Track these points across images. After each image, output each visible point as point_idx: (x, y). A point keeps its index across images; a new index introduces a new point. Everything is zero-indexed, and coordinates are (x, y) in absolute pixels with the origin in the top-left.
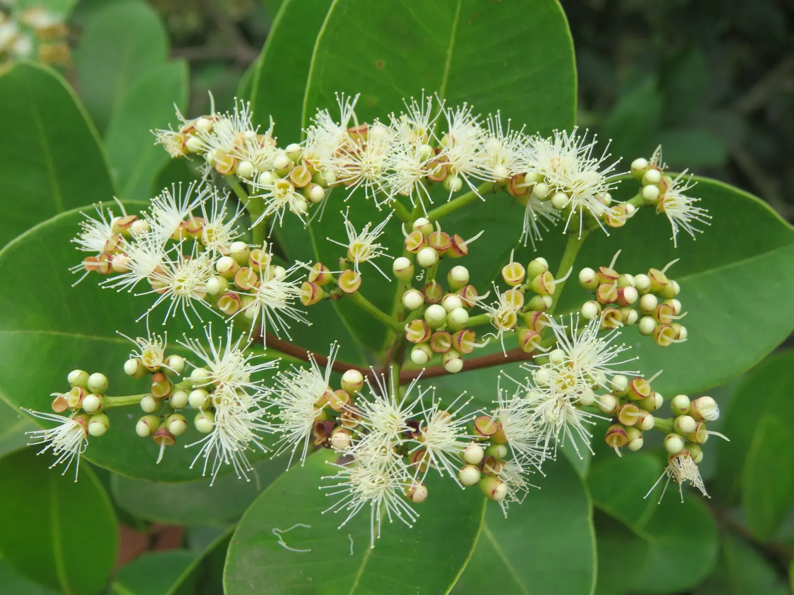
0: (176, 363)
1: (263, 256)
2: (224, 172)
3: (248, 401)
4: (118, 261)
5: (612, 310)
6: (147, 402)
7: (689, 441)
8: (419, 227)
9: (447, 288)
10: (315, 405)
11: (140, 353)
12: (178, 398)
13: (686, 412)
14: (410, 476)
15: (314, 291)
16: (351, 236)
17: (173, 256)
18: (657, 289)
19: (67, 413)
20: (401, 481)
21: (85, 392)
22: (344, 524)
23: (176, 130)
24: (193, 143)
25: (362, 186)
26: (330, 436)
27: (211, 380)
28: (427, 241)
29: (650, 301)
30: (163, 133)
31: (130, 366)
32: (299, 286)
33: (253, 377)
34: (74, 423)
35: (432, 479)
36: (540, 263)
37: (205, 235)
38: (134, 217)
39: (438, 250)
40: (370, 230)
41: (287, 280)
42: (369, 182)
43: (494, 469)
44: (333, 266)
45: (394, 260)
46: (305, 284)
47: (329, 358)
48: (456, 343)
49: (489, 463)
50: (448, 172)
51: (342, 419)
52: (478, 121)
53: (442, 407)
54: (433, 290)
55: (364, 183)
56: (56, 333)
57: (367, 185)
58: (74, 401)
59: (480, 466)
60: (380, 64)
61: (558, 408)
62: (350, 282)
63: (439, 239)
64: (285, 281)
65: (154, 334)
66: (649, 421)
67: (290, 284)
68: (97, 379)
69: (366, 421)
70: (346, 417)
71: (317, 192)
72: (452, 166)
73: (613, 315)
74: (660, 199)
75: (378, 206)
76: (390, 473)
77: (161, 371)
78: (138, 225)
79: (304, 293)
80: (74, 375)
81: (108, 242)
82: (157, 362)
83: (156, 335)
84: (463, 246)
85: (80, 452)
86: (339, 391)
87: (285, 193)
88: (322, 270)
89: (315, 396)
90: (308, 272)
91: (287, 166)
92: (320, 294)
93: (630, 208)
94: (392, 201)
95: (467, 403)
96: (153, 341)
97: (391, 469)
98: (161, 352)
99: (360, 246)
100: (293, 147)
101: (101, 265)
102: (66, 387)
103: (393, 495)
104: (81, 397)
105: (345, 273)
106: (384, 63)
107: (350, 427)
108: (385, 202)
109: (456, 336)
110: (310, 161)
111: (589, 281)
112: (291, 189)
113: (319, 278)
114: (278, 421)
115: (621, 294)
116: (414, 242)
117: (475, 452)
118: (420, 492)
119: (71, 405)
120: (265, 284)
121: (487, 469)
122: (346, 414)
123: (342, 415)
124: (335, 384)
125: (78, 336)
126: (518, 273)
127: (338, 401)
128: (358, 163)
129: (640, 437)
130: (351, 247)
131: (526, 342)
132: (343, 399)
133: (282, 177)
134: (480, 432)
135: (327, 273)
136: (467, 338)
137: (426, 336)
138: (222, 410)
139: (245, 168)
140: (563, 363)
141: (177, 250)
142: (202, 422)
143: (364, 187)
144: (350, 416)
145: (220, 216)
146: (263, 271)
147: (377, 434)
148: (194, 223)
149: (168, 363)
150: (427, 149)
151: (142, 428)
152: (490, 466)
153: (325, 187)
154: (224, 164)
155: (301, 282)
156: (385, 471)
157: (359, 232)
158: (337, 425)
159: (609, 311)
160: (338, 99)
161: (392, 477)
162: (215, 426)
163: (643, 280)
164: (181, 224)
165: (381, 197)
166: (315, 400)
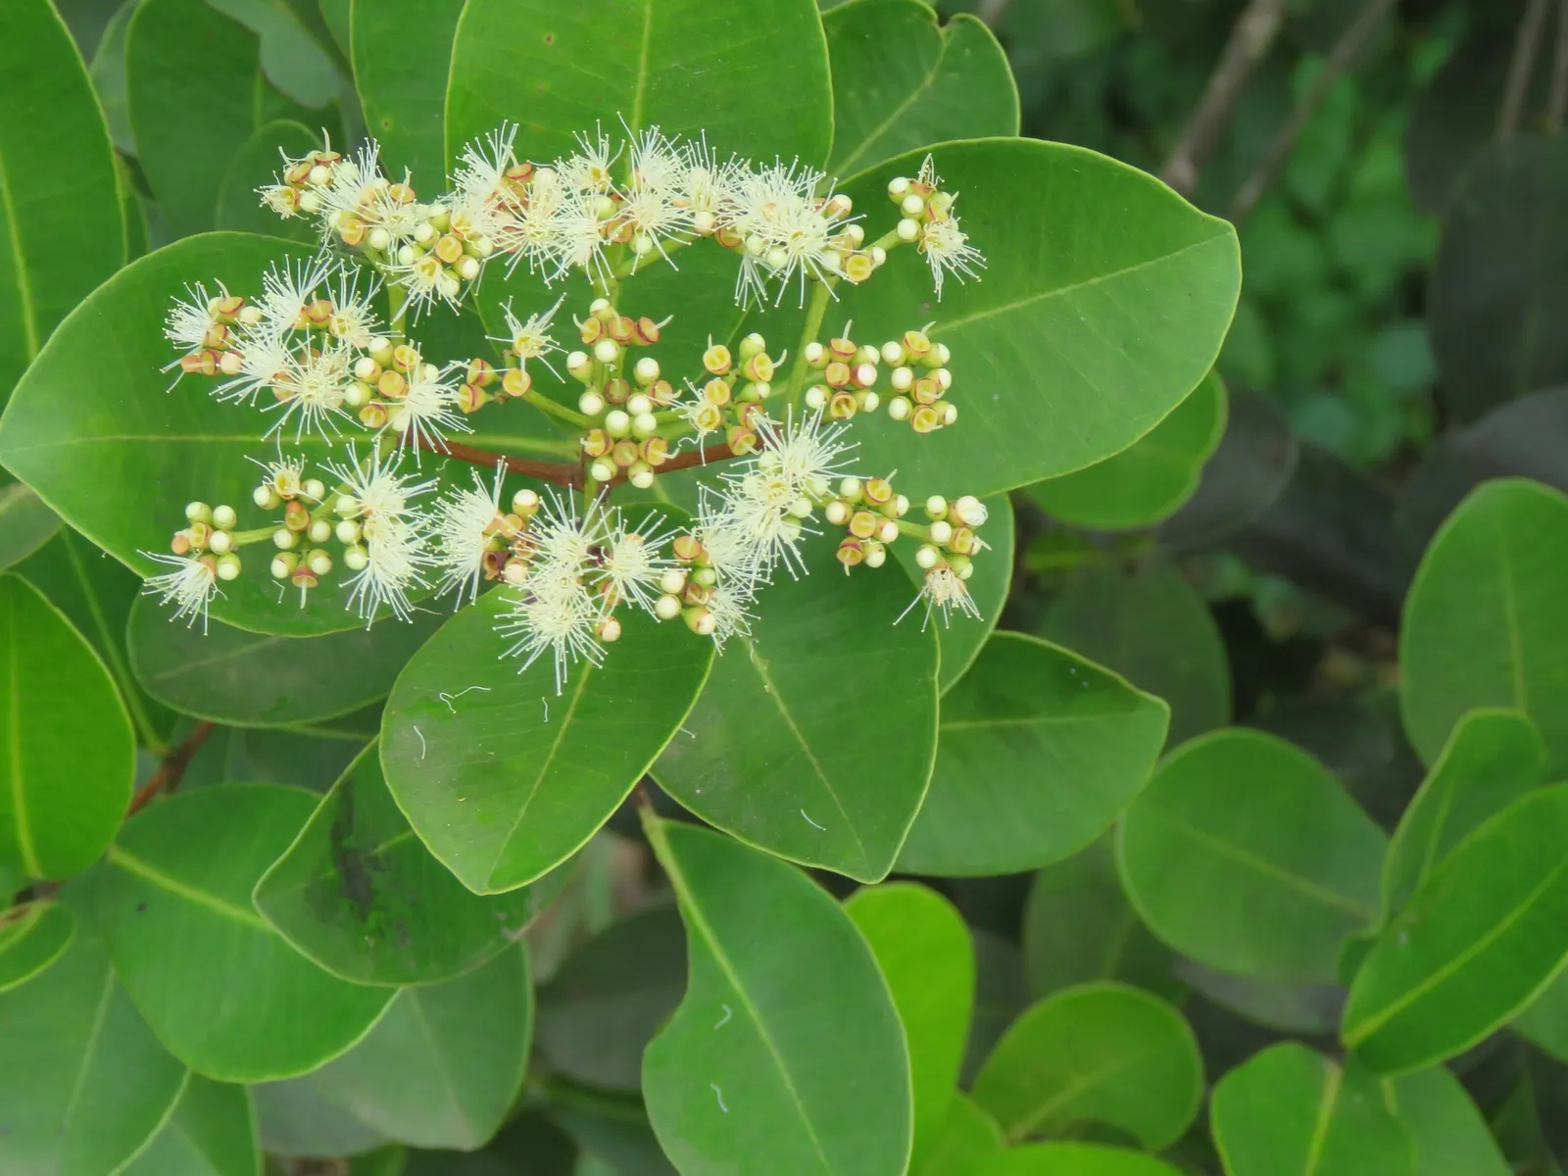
0: (315, 489)
1: (410, 354)
2: (353, 242)
3: (404, 530)
4: (229, 364)
5: (842, 397)
6: (284, 539)
7: (945, 551)
8: (596, 312)
9: (634, 385)
10: (483, 533)
11: (272, 479)
12: (319, 531)
13: (941, 517)
14: (595, 610)
15: (474, 396)
16: (513, 329)
17: (299, 356)
18: (914, 358)
19: (188, 554)
20: (586, 616)
21: (210, 530)
22: (524, 668)
23: (283, 183)
24: (309, 202)
25: (526, 255)
26: (502, 568)
27: (360, 509)
28: (605, 330)
29: (902, 378)
30: (268, 189)
31: (262, 496)
32: (456, 389)
33: (410, 503)
34: (200, 566)
35: (622, 612)
36: (755, 342)
37: (335, 326)
38: (239, 300)
39: (620, 341)
40: (537, 320)
41: (442, 382)
42: (535, 249)
43: (700, 597)
44: (497, 362)
45: (567, 355)
46: (463, 387)
47: (496, 478)
48: (642, 454)
49: (693, 590)
50: (633, 230)
51: (516, 549)
52: (675, 147)
53: (629, 530)
54: (618, 389)
55: (529, 250)
56: (126, 437)
57: (533, 253)
58: (198, 540)
59: (682, 596)
60: (549, 39)
61: (764, 525)
62: (517, 383)
63: (621, 328)
64: (437, 383)
65: (288, 457)
66: (890, 533)
67: (445, 387)
68: (225, 514)
69: (542, 549)
70: (520, 546)
71: (471, 269)
72: (636, 223)
73: (847, 402)
74: (921, 236)
75: (546, 282)
76: (574, 607)
77: (297, 498)
78: (249, 315)
79: (462, 397)
80: (195, 510)
81: (208, 333)
82: (294, 489)
83: (292, 459)
84: (651, 330)
85: (207, 600)
86: (510, 516)
87: (431, 274)
88: (483, 368)
89: (483, 523)
90: (464, 371)
91: (431, 238)
92: (483, 398)
93: (879, 254)
94: (564, 275)
95: (659, 523)
96: (287, 467)
97: (574, 601)
98: (296, 477)
99: (525, 340)
100: (437, 209)
101: (206, 366)
102: (186, 523)
103: (578, 633)
104: (207, 535)
105: (511, 371)
106: (554, 38)
107: (525, 558)
108: (555, 276)
109: (642, 445)
110: (458, 228)
111: (815, 360)
112: (439, 266)
113: (479, 379)
114: (441, 553)
115: (854, 374)
116: (591, 331)
117: (674, 580)
118: (612, 630)
119: (194, 544)
120: (415, 387)
121: (692, 599)
122: (519, 542)
123: (515, 545)
124: (506, 506)
125: (152, 438)
126: (721, 357)
127: (510, 527)
128: (520, 225)
129: (880, 551)
130: (515, 340)
131: (735, 442)
132: (515, 524)
133: (426, 251)
134: (679, 555)
135: (490, 372)
136: (656, 447)
137: (606, 448)
138: (375, 543)
139: (379, 238)
140: (771, 469)
141: (304, 349)
142: (354, 558)
143: (529, 256)
144: (524, 545)
145: (351, 302)
146: (412, 372)
147: (555, 564)
148: (319, 308)
149: (306, 490)
150: (606, 203)
151: (280, 568)
152: (696, 594)
153: (479, 259)
154: (353, 232)
155: (457, 385)
156: (568, 604)
157: (524, 324)
158: (510, 555)
159: (840, 396)
160: (490, 141)
161: (577, 612)
162: (368, 563)
163: (893, 351)
164: (303, 309)
165: (551, 267)
166: (484, 528)
